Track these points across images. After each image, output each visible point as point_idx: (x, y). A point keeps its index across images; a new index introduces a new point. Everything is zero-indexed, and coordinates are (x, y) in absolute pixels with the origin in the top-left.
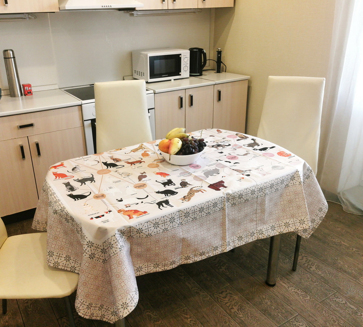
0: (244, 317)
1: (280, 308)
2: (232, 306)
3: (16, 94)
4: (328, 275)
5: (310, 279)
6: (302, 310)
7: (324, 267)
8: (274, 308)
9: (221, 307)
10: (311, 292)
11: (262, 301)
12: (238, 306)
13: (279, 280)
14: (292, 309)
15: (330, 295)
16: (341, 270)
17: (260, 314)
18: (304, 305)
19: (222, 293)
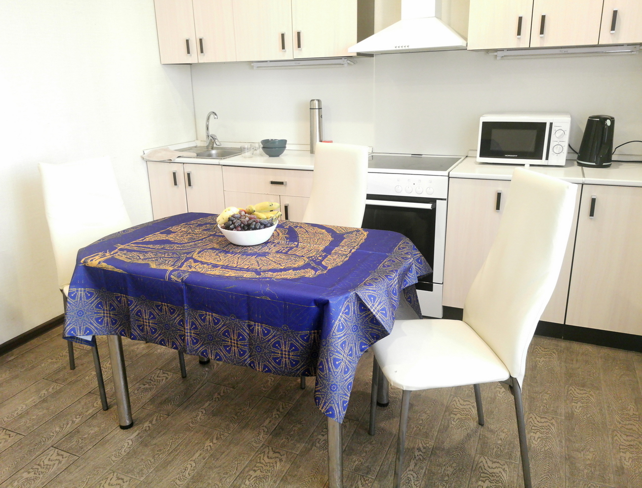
2: (259, 469)
12: (263, 474)
19: (275, 452)
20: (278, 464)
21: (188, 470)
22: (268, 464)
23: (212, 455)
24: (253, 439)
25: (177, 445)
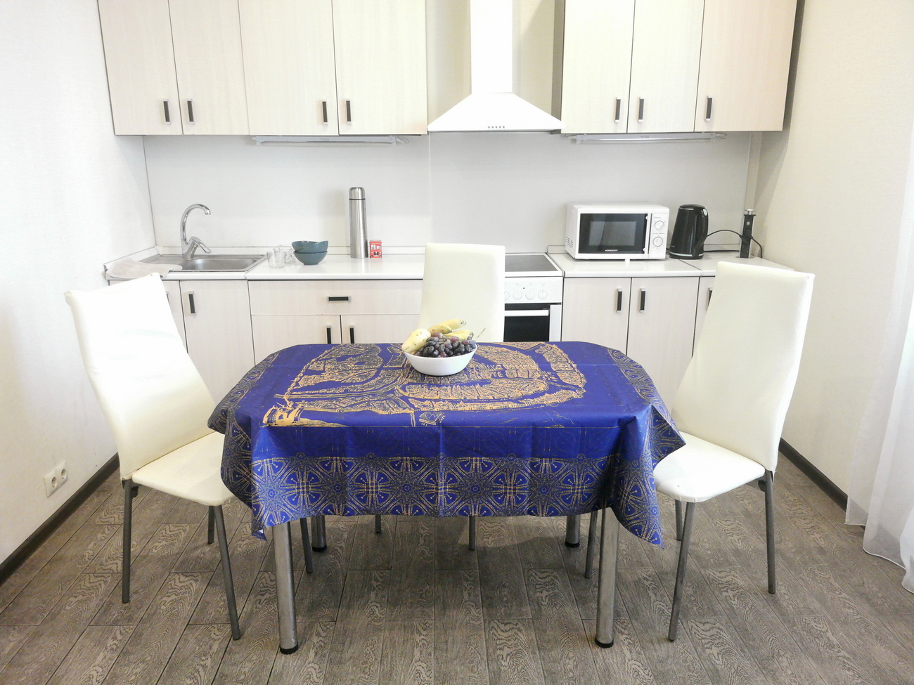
0: (508, 668)
2: (504, 646)
4: (733, 671)
5: (687, 664)
7: (738, 657)
8: (571, 676)
9: (487, 641)
12: (513, 649)
13: (626, 643)
16: (771, 673)
17: (539, 674)
19: (506, 624)
20: (521, 636)
21: (424, 673)
22: (510, 638)
23: (435, 648)
24: (468, 618)
25: (380, 651)
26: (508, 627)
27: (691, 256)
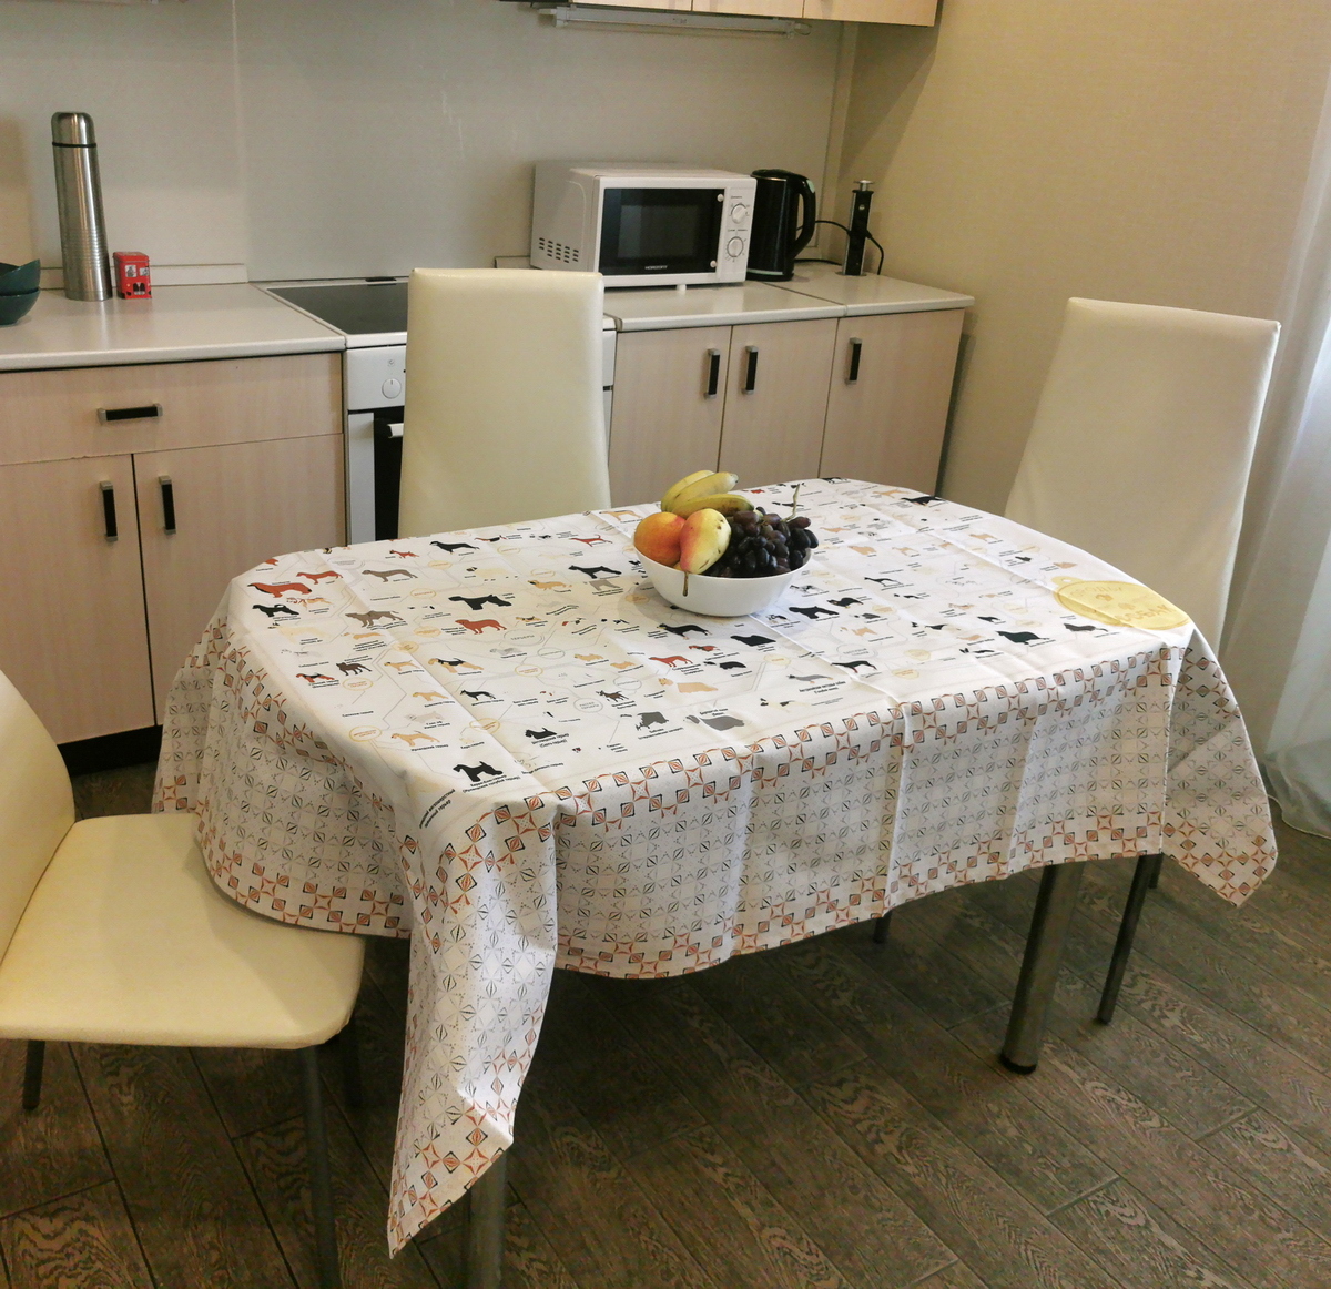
0: (922, 1175)
1: (1054, 1152)
2: (878, 1133)
3: (90, 288)
4: (1227, 1046)
5: (1161, 1059)
6: (1132, 1163)
7: (1211, 1018)
8: (1030, 1149)
9: (839, 1133)
10: (1165, 1104)
11: (987, 1122)
12: (897, 1134)
13: (1048, 1051)
14: (1095, 1158)
15: (1233, 1117)
16: (1273, 1031)
17: (980, 1166)
18: (1140, 1147)
19: (840, 1084)
21: (796, 1250)
22: (873, 1113)
26: (847, 1090)
27: (780, 273)
